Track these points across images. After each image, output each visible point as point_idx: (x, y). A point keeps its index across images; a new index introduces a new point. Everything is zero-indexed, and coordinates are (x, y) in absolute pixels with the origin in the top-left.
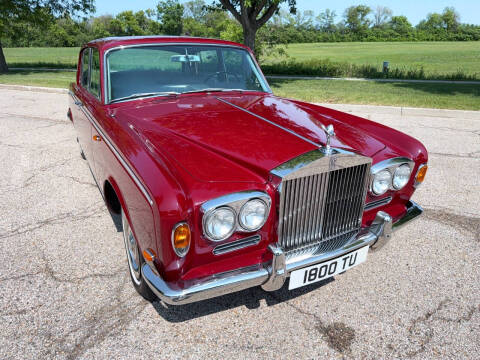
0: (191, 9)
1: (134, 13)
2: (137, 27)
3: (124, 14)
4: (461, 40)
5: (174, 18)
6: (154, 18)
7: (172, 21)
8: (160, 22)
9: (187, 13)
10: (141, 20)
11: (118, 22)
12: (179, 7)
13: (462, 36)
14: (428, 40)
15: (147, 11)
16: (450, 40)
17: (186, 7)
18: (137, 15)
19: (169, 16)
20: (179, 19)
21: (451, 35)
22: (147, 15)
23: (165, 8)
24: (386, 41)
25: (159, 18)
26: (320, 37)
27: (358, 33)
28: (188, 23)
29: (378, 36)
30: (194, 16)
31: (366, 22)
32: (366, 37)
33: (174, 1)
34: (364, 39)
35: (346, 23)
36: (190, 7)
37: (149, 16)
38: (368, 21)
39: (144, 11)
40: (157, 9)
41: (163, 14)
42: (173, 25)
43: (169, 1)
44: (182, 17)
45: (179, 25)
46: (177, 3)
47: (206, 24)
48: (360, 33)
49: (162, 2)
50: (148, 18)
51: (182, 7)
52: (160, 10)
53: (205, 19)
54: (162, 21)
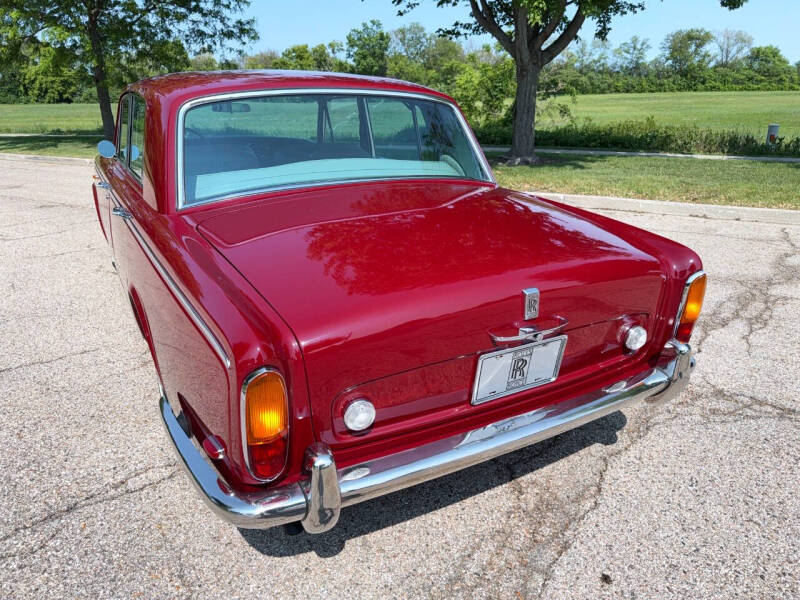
0: (403, 40)
1: (310, 49)
3: (294, 51)
5: (373, 55)
6: (342, 56)
7: (370, 60)
8: (350, 61)
9: (396, 47)
10: (321, 59)
11: (284, 63)
12: (382, 37)
15: (330, 45)
17: (393, 37)
18: (315, 51)
19: (365, 52)
20: (382, 56)
22: (330, 50)
23: (359, 39)
24: (741, 90)
25: (349, 56)
26: (620, 84)
27: (689, 76)
28: (396, 64)
29: (725, 82)
30: (406, 51)
31: (704, 57)
32: (703, 83)
33: (375, 28)
34: (700, 86)
35: (667, 59)
36: (400, 36)
37: (333, 52)
38: (706, 55)
39: (326, 45)
40: (347, 41)
41: (356, 49)
42: (372, 67)
43: (367, 28)
44: (387, 53)
45: (380, 67)
46: (379, 31)
47: (425, 64)
48: (692, 77)
49: (354, 30)
50: (331, 55)
51: (387, 37)
52: (351, 43)
53: (423, 57)
54: (354, 61)
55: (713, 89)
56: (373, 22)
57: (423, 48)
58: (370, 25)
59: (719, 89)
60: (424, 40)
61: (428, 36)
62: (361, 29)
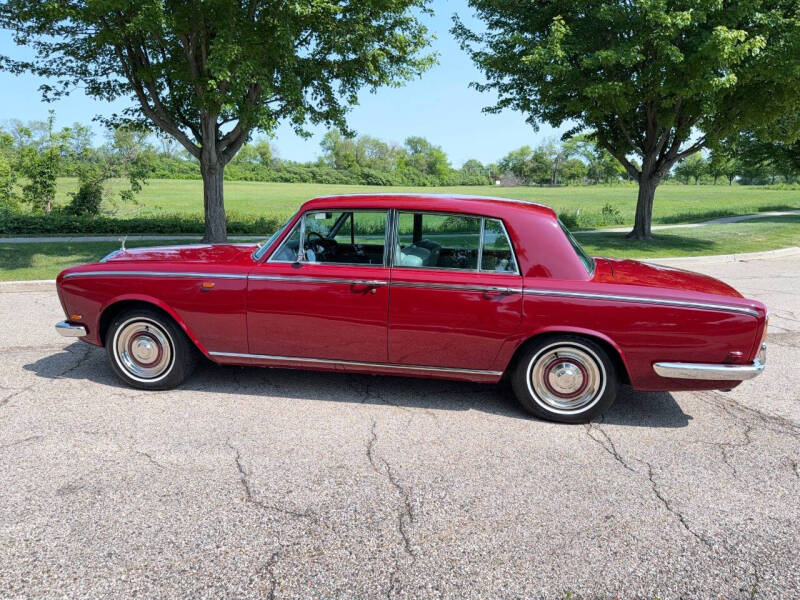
4: (287, 180)
13: (288, 176)
14: (246, 179)
16: (274, 180)
21: (274, 174)
24: (187, 178)
26: (71, 168)
27: (139, 164)
29: (172, 171)
31: (149, 147)
32: (153, 171)
34: (152, 174)
35: (114, 147)
38: (150, 147)
48: (142, 165)
55: (163, 176)
59: (169, 177)
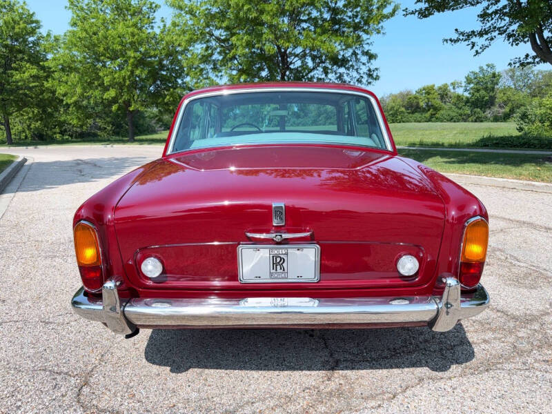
0: (512, 77)
1: (436, 87)
2: (437, 102)
3: (424, 89)
5: (486, 89)
6: (460, 91)
7: (483, 92)
8: (466, 94)
9: (505, 82)
10: (444, 94)
11: (416, 98)
12: (494, 75)
15: (452, 84)
17: (504, 75)
18: (440, 88)
19: (479, 87)
20: (493, 89)
22: (451, 87)
23: (475, 78)
25: (466, 90)
28: (504, 94)
30: (515, 85)
33: (489, 69)
36: (510, 74)
37: (454, 88)
39: (449, 84)
40: (465, 80)
41: (472, 85)
42: (483, 98)
43: (483, 70)
44: (496, 87)
45: (491, 97)
46: (492, 71)
47: (531, 93)
49: (472, 72)
50: (452, 91)
51: (499, 75)
52: (469, 81)
53: (530, 88)
54: (470, 93)
56: (488, 66)
57: (530, 81)
58: (485, 68)
60: (532, 75)
61: (536, 73)
62: (477, 70)
